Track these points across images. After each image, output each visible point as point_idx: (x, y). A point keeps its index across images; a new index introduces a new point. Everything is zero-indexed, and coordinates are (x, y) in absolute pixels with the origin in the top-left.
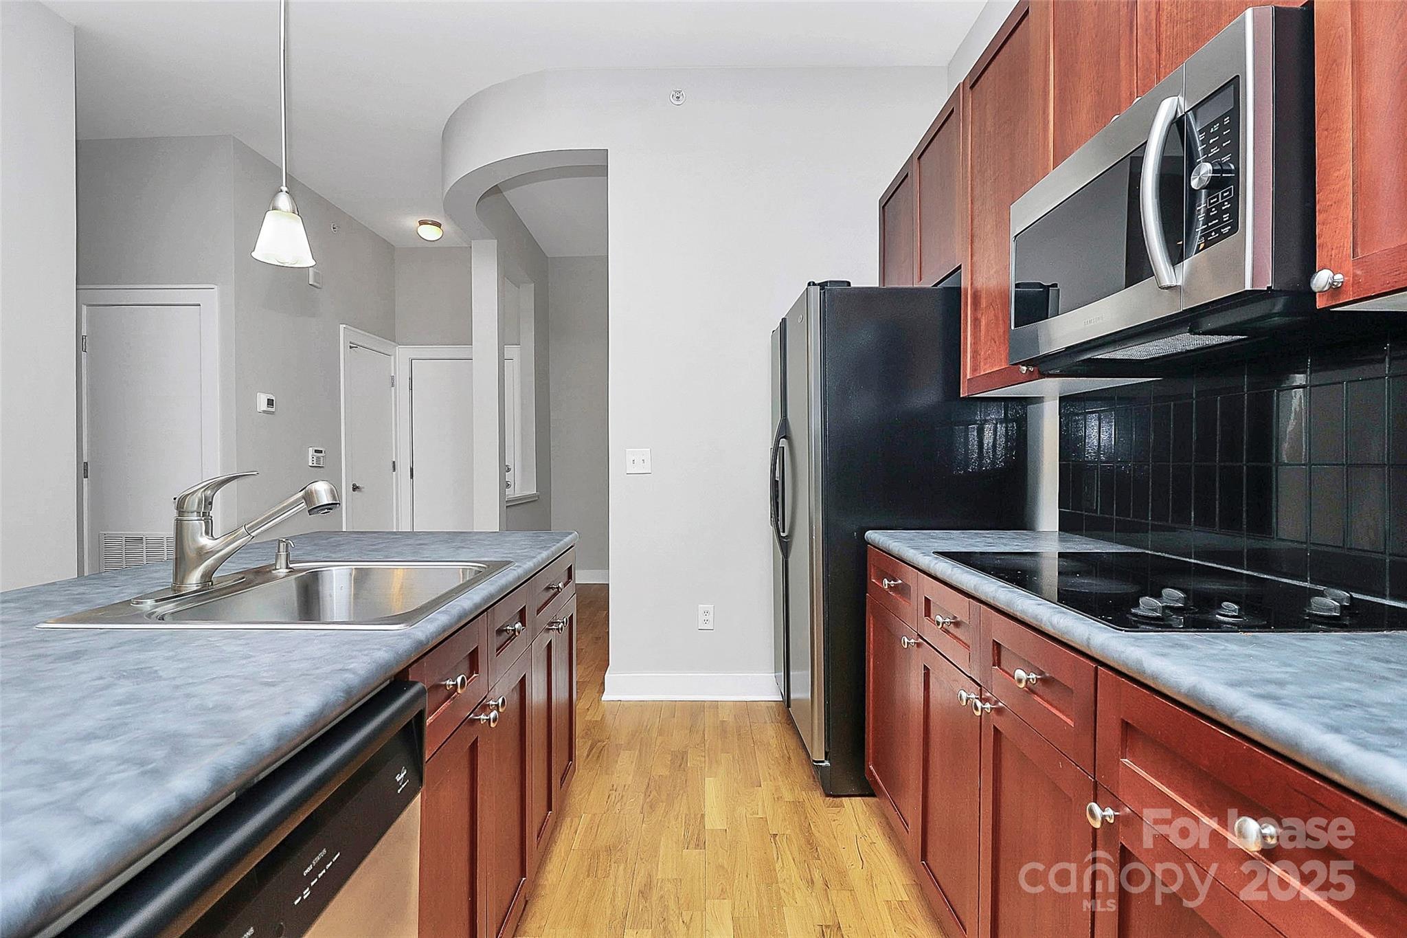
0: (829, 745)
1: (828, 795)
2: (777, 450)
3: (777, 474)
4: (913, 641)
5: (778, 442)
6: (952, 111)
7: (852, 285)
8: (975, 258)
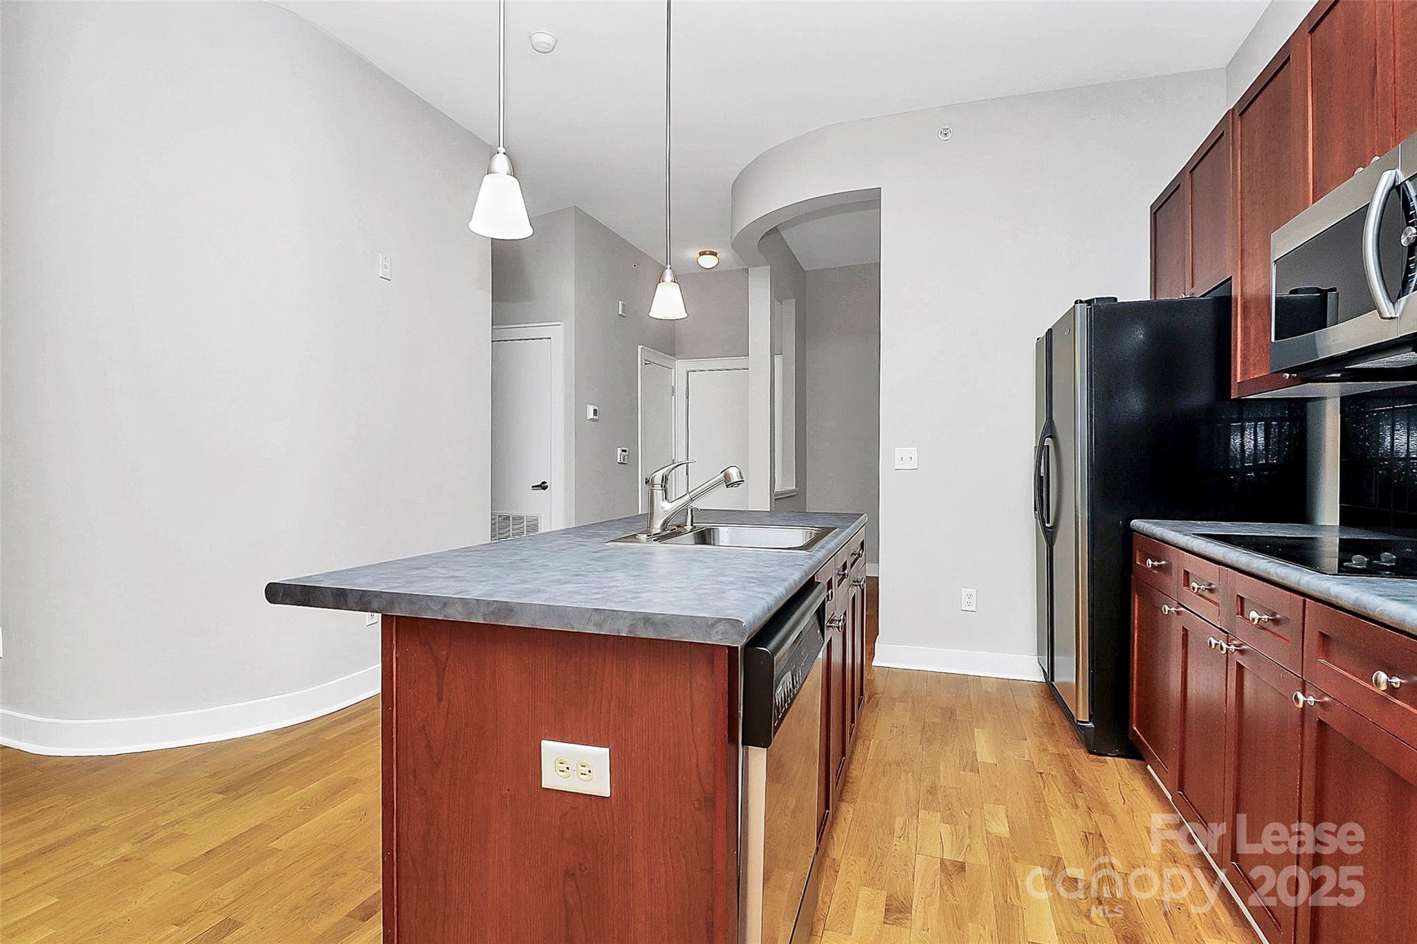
0: (1093, 708)
1: (1091, 753)
2: (1042, 451)
3: (1042, 471)
4: (1173, 609)
5: (1042, 441)
6: (1222, 134)
7: (1119, 301)
8: (1245, 272)
